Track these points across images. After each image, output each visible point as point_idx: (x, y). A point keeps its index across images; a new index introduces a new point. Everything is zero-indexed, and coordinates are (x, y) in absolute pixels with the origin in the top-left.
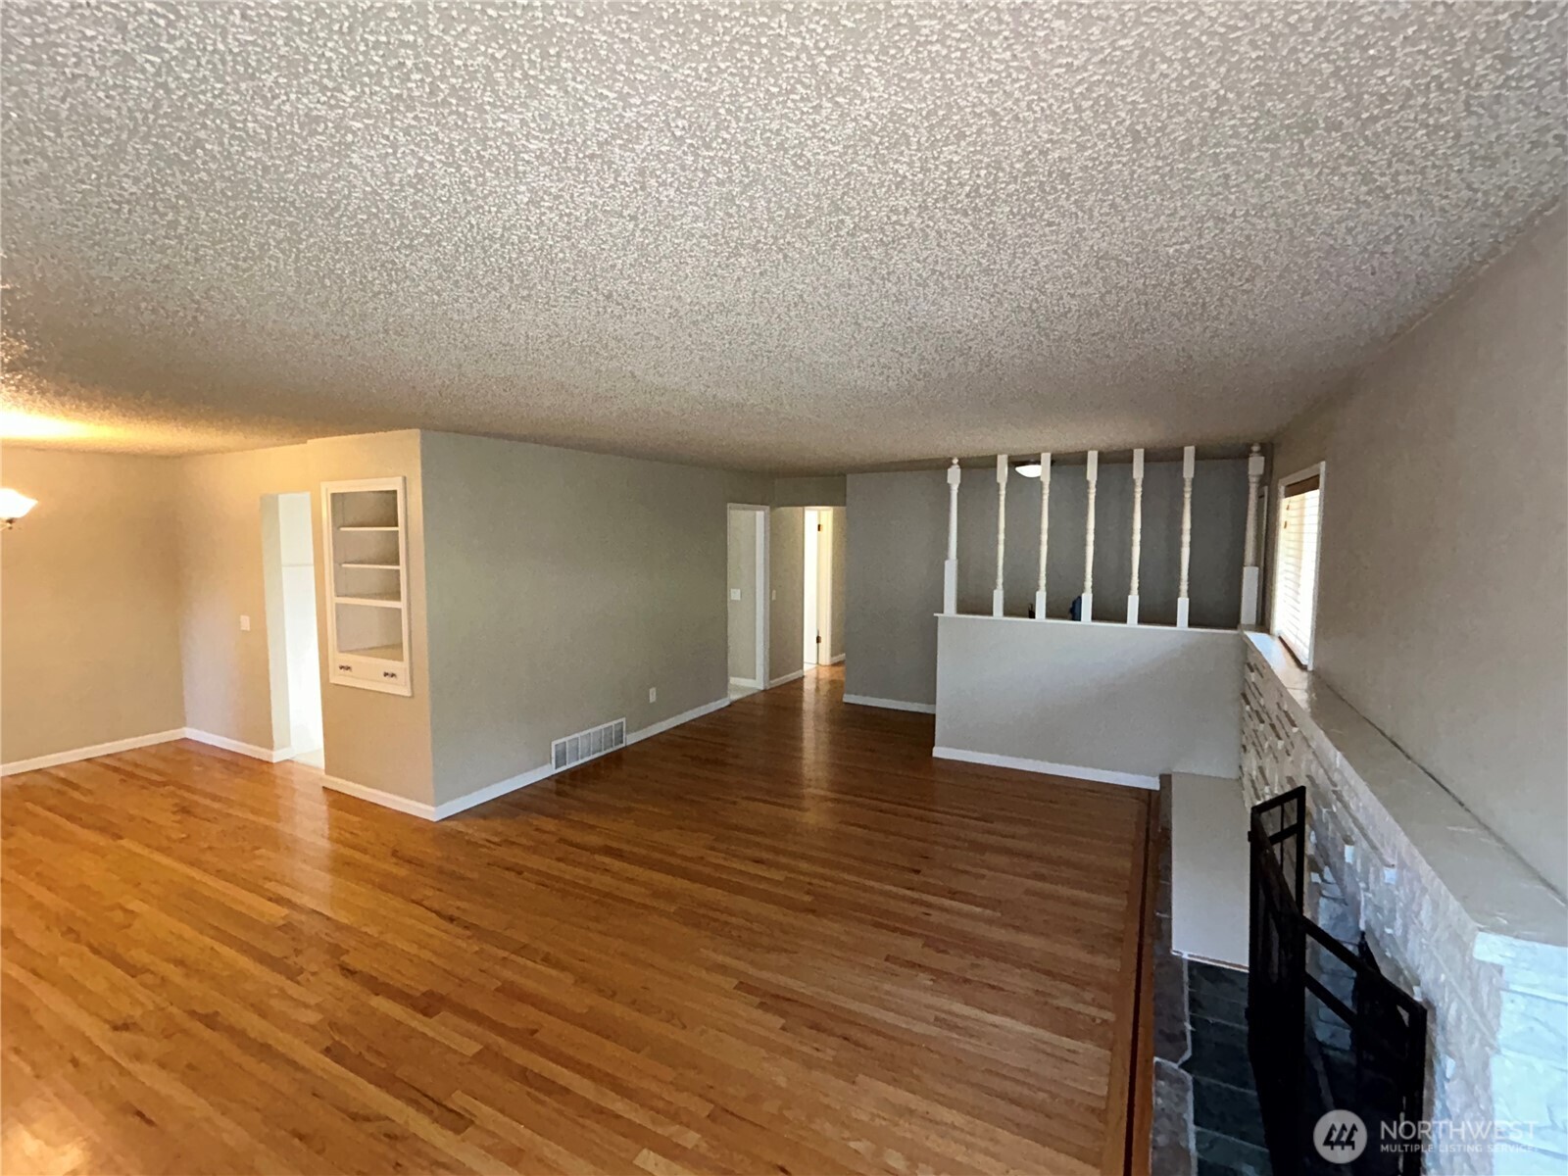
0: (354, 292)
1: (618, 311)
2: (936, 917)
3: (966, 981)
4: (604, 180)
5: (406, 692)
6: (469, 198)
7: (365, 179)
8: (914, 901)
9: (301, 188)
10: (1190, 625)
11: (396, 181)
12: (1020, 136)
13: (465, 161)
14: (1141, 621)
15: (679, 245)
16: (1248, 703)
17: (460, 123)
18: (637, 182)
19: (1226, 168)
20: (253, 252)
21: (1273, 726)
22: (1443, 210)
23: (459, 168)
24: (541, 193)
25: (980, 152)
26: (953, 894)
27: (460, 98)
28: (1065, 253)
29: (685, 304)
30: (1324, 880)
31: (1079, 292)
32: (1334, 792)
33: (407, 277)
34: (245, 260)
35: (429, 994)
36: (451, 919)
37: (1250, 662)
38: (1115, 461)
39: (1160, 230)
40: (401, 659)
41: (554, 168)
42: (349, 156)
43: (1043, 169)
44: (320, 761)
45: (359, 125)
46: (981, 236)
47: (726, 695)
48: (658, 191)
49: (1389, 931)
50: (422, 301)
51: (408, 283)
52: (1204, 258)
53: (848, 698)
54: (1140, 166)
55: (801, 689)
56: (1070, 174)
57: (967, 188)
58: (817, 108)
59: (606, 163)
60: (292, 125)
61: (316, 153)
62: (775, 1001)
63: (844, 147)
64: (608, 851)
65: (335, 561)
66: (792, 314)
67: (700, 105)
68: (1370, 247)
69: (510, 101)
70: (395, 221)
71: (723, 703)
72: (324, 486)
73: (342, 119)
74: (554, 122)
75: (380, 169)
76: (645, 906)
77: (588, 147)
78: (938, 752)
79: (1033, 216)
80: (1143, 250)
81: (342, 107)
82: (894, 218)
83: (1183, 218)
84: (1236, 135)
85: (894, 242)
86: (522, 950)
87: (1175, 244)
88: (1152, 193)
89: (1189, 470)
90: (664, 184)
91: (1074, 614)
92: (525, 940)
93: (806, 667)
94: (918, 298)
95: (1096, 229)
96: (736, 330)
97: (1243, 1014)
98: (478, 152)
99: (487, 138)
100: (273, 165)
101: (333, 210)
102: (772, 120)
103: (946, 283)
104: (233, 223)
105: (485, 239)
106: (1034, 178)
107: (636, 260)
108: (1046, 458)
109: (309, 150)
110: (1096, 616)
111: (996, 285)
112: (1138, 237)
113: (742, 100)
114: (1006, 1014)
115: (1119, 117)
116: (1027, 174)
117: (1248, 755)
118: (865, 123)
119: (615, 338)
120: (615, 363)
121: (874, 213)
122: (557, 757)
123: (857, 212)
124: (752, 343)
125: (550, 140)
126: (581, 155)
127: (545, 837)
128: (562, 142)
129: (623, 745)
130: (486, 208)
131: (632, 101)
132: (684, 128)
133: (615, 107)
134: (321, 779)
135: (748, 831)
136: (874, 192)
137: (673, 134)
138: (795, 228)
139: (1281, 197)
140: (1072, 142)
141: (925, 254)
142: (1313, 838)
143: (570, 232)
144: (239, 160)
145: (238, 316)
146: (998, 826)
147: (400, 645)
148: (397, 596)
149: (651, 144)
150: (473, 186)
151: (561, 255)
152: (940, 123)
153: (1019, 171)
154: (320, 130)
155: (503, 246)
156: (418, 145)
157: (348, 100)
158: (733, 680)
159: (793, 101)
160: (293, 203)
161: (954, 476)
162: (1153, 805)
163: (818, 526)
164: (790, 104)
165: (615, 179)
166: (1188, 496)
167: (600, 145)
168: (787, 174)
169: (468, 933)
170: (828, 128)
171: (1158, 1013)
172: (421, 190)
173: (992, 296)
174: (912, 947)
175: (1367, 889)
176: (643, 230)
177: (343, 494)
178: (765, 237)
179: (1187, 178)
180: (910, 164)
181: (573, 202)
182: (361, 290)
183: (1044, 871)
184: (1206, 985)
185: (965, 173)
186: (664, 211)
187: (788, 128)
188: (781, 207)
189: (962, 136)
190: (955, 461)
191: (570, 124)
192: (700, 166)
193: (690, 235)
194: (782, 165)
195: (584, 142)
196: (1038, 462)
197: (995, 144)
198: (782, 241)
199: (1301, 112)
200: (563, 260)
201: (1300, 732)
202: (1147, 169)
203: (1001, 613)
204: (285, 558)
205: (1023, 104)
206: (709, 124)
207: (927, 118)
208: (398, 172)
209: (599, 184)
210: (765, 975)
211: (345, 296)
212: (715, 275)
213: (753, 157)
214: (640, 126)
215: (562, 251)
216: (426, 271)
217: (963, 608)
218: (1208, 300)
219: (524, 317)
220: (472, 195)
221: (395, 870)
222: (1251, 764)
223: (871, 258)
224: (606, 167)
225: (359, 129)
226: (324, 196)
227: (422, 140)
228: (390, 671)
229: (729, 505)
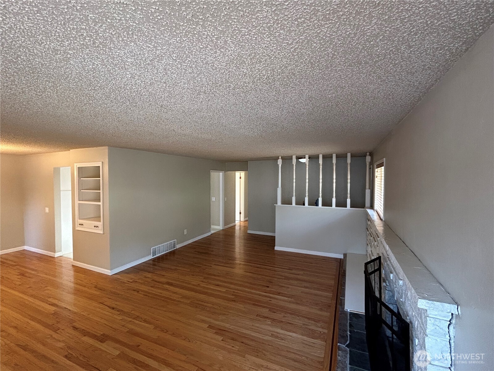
0: (78, 103)
1: (165, 110)
2: (273, 301)
3: (282, 322)
4: (154, 71)
5: (102, 233)
6: (111, 75)
7: (76, 69)
8: (266, 296)
9: (55, 71)
10: (351, 207)
11: (86, 69)
12: (278, 62)
13: (108, 64)
14: (336, 206)
15: (181, 91)
16: (368, 231)
17: (104, 53)
18: (164, 72)
19: (339, 73)
20: (42, 90)
21: (374, 238)
22: (402, 87)
23: (106, 66)
24: (134, 75)
25: (267, 66)
26: (279, 294)
27: (103, 45)
28: (299, 96)
29: (186, 109)
30: (387, 285)
31: (306, 107)
32: (388, 258)
33: (95, 99)
34: (39, 92)
35: (103, 335)
36: (113, 309)
37: (368, 218)
38: (327, 158)
39: (325, 90)
40: (100, 221)
41: (137, 67)
42: (69, 61)
43: (287, 72)
44: (72, 256)
45: (71, 52)
46: (273, 90)
47: (210, 231)
48: (171, 75)
49: (401, 300)
50: (101, 107)
51: (96, 101)
52: (340, 98)
53: (249, 232)
54: (315, 72)
55: (235, 229)
56: (295, 73)
57: (266, 77)
58: (216, 52)
59: (153, 66)
60: (49, 51)
61: (58, 60)
62: (220, 331)
63: (226, 64)
64: (168, 283)
65: (79, 189)
66: (220, 112)
67: (180, 50)
68: (385, 97)
69: (120, 47)
70: (88, 81)
71: (209, 234)
72: (75, 164)
73: (66, 50)
74: (135, 54)
75: (80, 65)
76: (178, 301)
77: (146, 61)
78: (276, 248)
79: (287, 85)
80: (322, 96)
81: (65, 47)
82: (246, 85)
83: (331, 87)
84: (340, 64)
85: (247, 92)
86: (137, 318)
87: (330, 94)
88: (320, 80)
89: (349, 161)
90: (172, 73)
91: (317, 204)
92: (138, 314)
93: (236, 222)
94: (258, 109)
95: (306, 89)
96: (204, 117)
97: (364, 328)
98: (112, 62)
99: (114, 58)
100: (45, 63)
101: (66, 78)
102: (203, 55)
103: (265, 104)
104: (33, 81)
105: (118, 88)
106: (285, 74)
107: (168, 95)
108: (307, 156)
109: (56, 59)
110: (323, 205)
111: (280, 105)
112: (319, 92)
113: (192, 49)
114: (294, 332)
115: (305, 58)
116: (282, 73)
117: (368, 247)
118: (231, 57)
119: (166, 119)
120: (167, 127)
121: (239, 83)
122: (153, 253)
123: (234, 83)
124: (210, 121)
125: (134, 59)
126: (145, 64)
127: (147, 279)
128: (138, 60)
129: (175, 248)
130: (117, 79)
131: (158, 48)
132: (176, 57)
133: (153, 50)
134: (72, 262)
135: (214, 275)
136: (238, 77)
137: (173, 58)
138: (216, 87)
139: (357, 82)
140: (294, 64)
141: (257, 95)
142: (383, 272)
143: (145, 86)
144: (33, 62)
145: (40, 110)
146: (293, 271)
147: (100, 217)
148: (99, 201)
149: (166, 61)
150: (112, 72)
151: (144, 93)
152: (253, 58)
153: (280, 72)
154: (59, 53)
155: (124, 90)
156: (92, 59)
157: (66, 44)
158: (212, 226)
159: (208, 50)
160: (53, 75)
161: (280, 162)
162: (341, 263)
163: (240, 178)
164: (207, 51)
165: (157, 71)
166: (349, 168)
167: (151, 61)
168: (210, 71)
169: (119, 313)
170: (220, 58)
171: (340, 329)
172: (95, 72)
173: (280, 108)
174: (265, 312)
175: (396, 287)
176: (168, 86)
177: (82, 167)
178: (208, 90)
179: (329, 76)
180: (247, 69)
181: (145, 78)
182: (80, 103)
183: (308, 285)
184: (354, 319)
185: (264, 72)
186: (174, 81)
187: (208, 58)
188: (210, 81)
189: (260, 62)
190: (280, 157)
191: (140, 54)
192: (183, 68)
193: (184, 89)
194: (208, 69)
195: (145, 60)
196: (305, 158)
197: (271, 64)
198: (213, 91)
199: (357, 59)
200: (145, 95)
201: (380, 239)
202: (317, 73)
203: (295, 204)
204: (62, 188)
205: (277, 53)
206: (183, 56)
207: (249, 56)
208: (87, 67)
209: (152, 72)
210: (217, 323)
211: (75, 104)
212: (194, 100)
213: (199, 66)
214: (162, 56)
215: (144, 92)
216: (101, 97)
217: (283, 203)
218: (344, 110)
219: (135, 112)
220: (112, 75)
221: (95, 292)
222: (369, 249)
223: (241, 97)
224: (153, 67)
225: (71, 53)
226: (63, 73)
227: (93, 57)
228: (96, 225)
229: (211, 171)
